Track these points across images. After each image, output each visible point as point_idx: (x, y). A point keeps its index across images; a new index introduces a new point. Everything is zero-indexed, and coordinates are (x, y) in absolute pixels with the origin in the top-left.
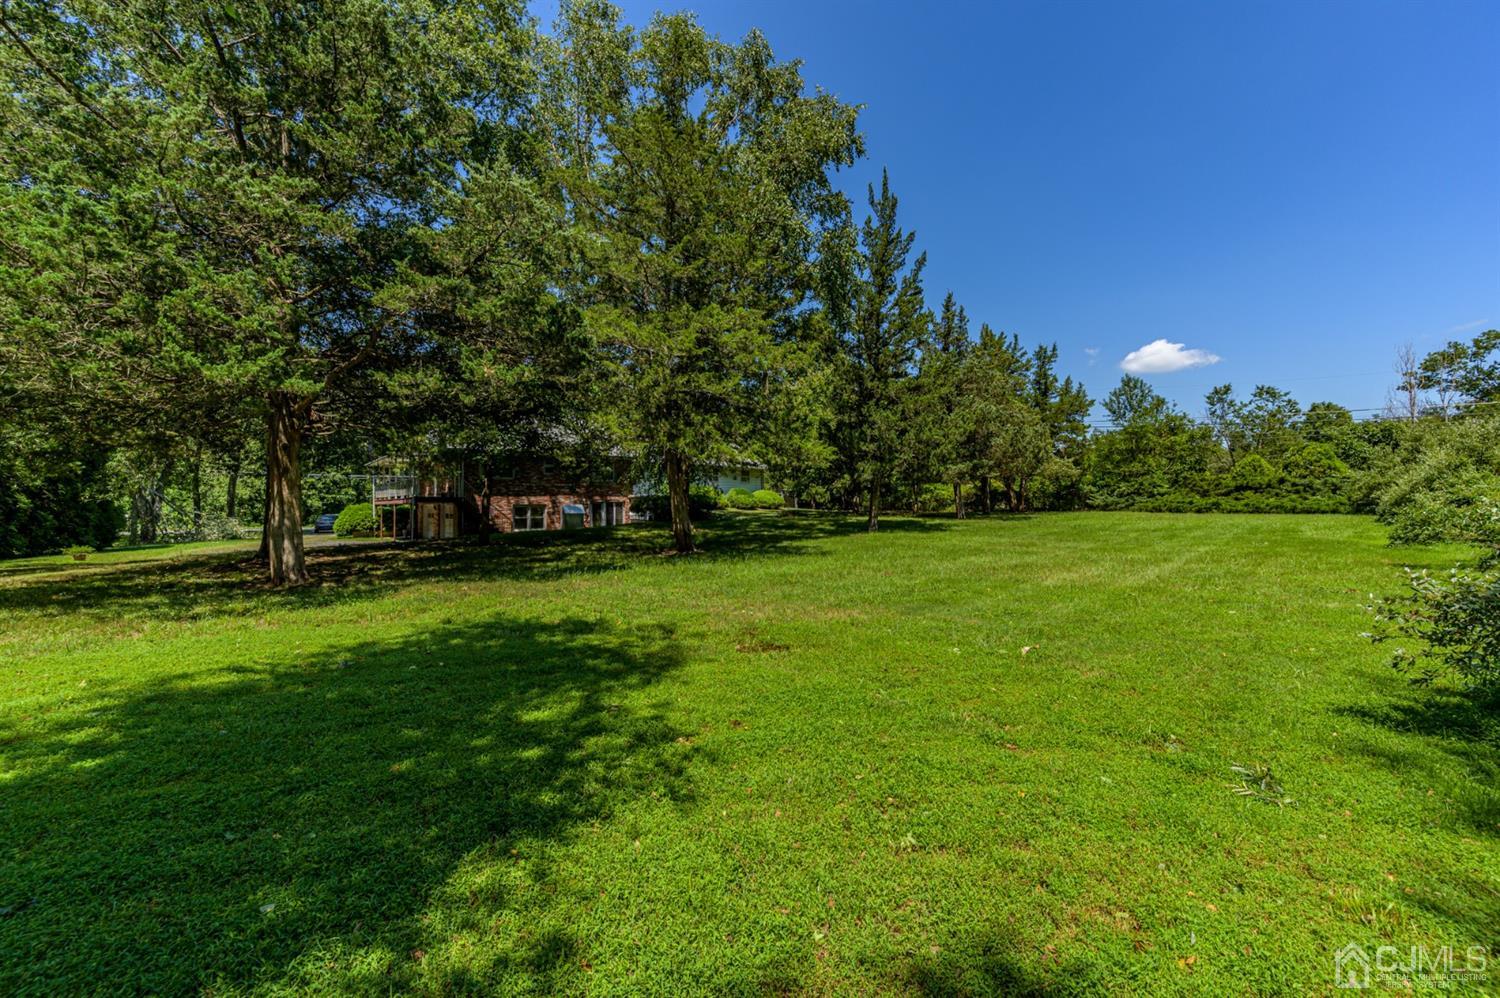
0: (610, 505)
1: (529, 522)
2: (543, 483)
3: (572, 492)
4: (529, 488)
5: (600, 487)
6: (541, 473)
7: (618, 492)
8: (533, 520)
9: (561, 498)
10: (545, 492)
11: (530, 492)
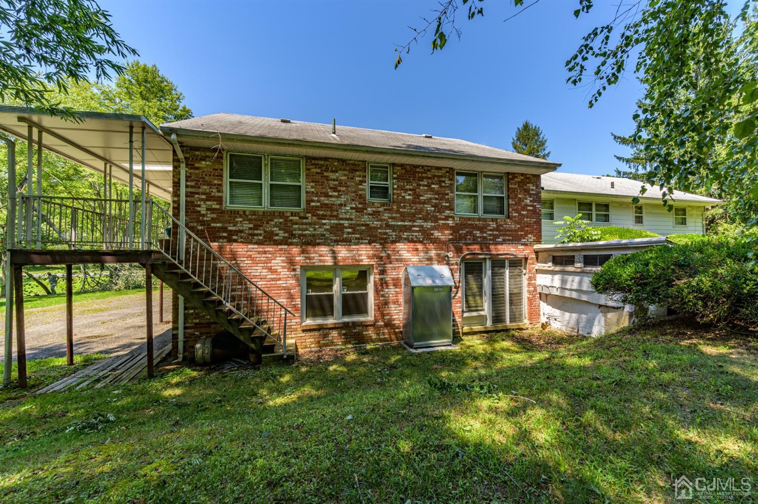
0: (498, 264)
1: (337, 303)
2: (365, 219)
3: (427, 237)
4: (337, 229)
5: (482, 229)
6: (362, 197)
7: (515, 239)
8: (345, 297)
9: (404, 250)
10: (371, 236)
11: (338, 236)
